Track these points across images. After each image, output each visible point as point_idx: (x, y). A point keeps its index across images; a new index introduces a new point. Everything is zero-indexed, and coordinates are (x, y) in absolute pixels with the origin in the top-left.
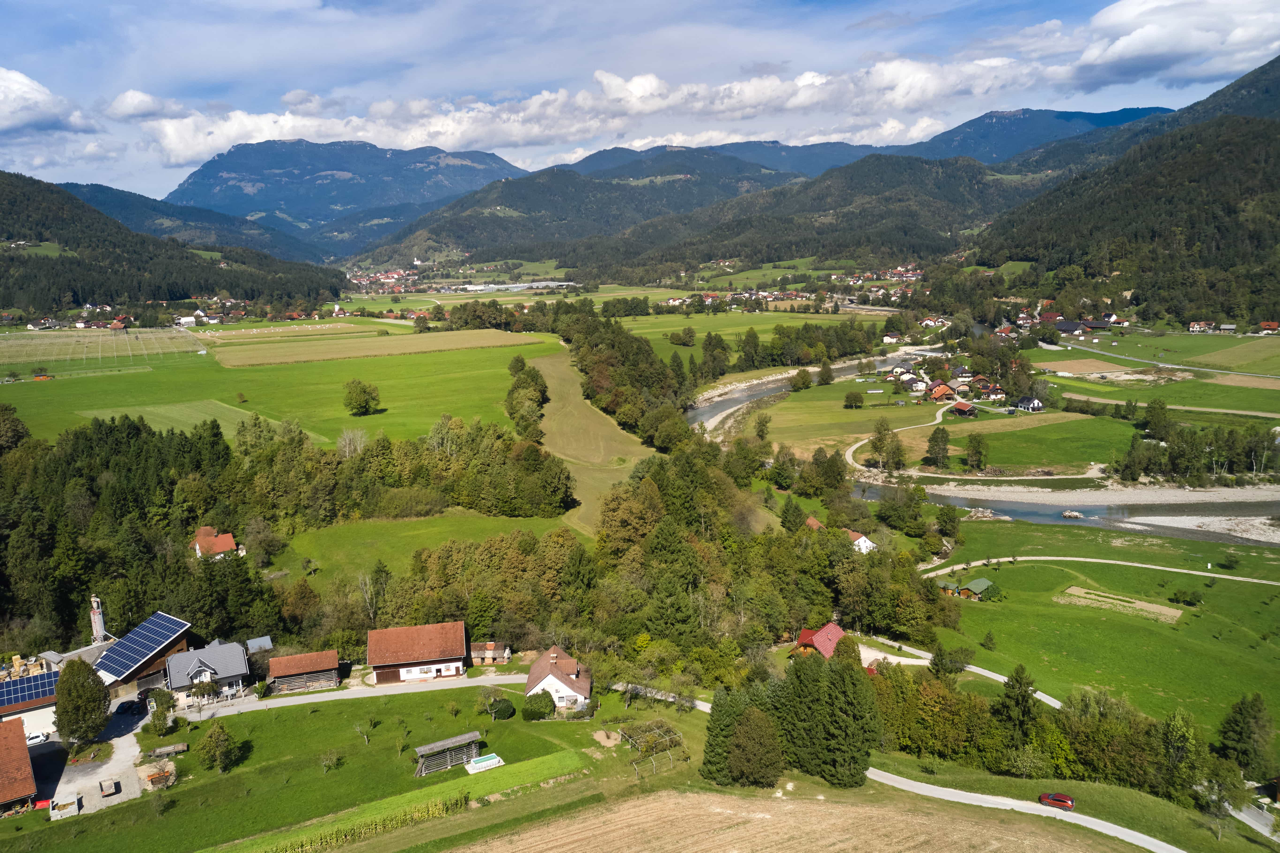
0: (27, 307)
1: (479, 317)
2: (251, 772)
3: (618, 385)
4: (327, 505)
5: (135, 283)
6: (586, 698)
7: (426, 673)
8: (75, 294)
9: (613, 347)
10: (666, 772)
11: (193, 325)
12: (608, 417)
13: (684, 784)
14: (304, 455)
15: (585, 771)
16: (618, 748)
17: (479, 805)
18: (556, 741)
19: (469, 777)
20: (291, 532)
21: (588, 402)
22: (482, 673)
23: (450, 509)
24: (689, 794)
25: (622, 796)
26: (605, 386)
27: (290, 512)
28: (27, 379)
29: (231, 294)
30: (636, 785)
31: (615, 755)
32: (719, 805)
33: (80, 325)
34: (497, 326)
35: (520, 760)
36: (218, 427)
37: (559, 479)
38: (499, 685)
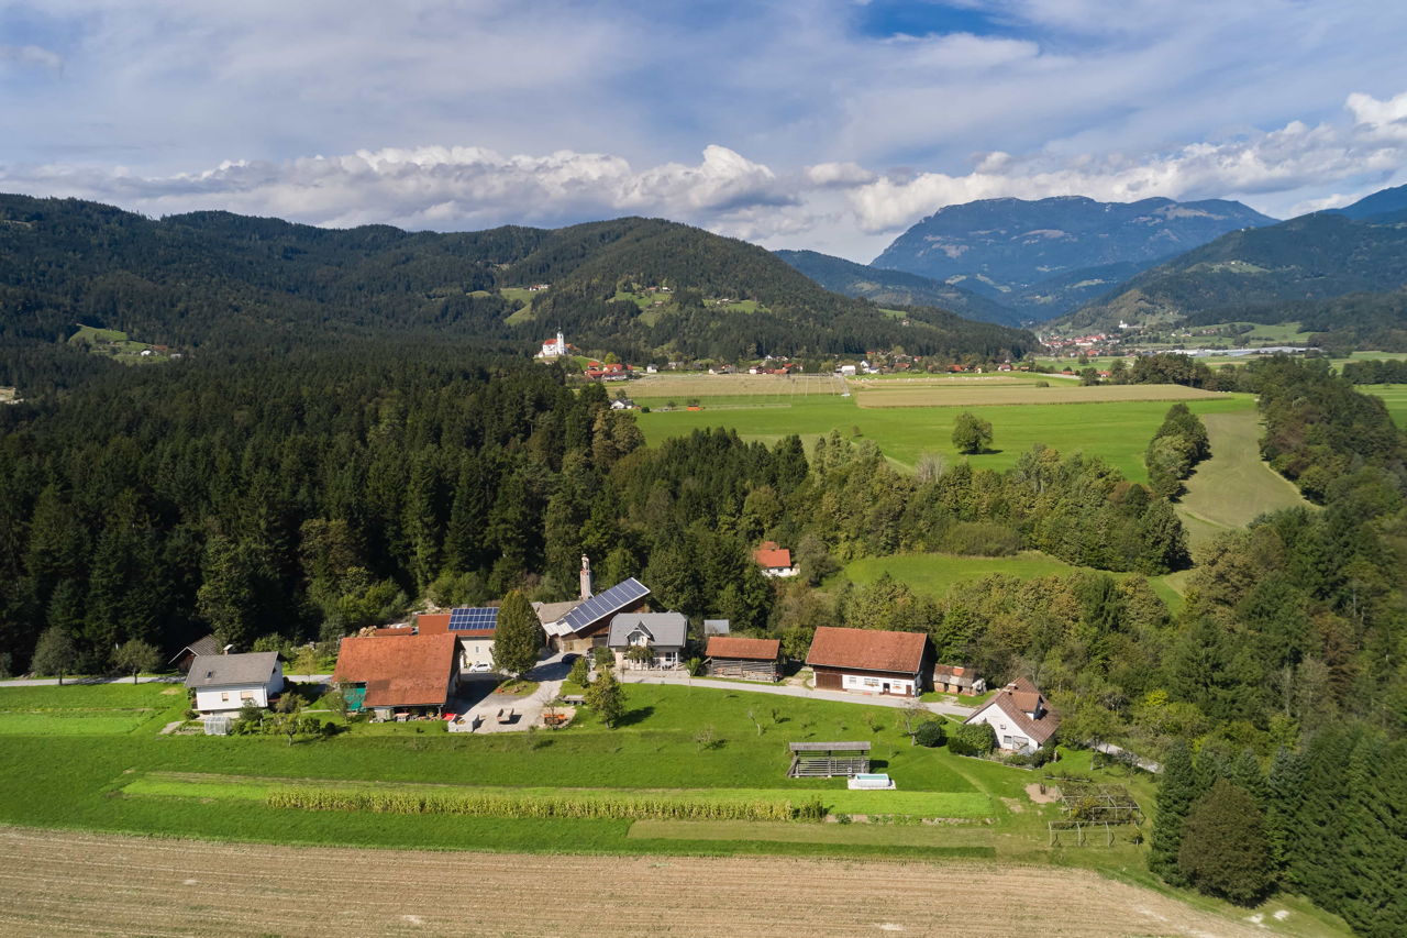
0: (718, 356)
1: (1161, 371)
2: (635, 734)
3: (1308, 443)
4: (890, 531)
5: (814, 337)
6: (1039, 745)
7: (872, 685)
8: (759, 346)
9: (1321, 401)
10: (1098, 848)
11: (853, 374)
12: (1290, 483)
13: (1114, 868)
14: (876, 477)
15: (988, 821)
16: (1050, 808)
17: (837, 821)
18: (973, 781)
19: (846, 791)
20: (848, 556)
21: (1267, 464)
22: (939, 700)
23: (1026, 552)
24: (1117, 883)
25: (1020, 859)
26: (1294, 446)
27: (852, 535)
28: (684, 409)
29: (906, 351)
30: (1046, 852)
31: (1040, 813)
32: (1151, 907)
33: (753, 371)
34: (1185, 382)
35: (916, 790)
36: (799, 443)
37: (1164, 527)
38: (950, 715)
